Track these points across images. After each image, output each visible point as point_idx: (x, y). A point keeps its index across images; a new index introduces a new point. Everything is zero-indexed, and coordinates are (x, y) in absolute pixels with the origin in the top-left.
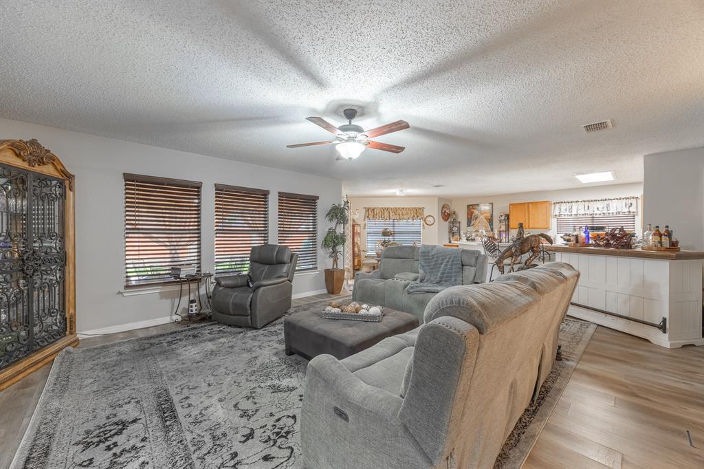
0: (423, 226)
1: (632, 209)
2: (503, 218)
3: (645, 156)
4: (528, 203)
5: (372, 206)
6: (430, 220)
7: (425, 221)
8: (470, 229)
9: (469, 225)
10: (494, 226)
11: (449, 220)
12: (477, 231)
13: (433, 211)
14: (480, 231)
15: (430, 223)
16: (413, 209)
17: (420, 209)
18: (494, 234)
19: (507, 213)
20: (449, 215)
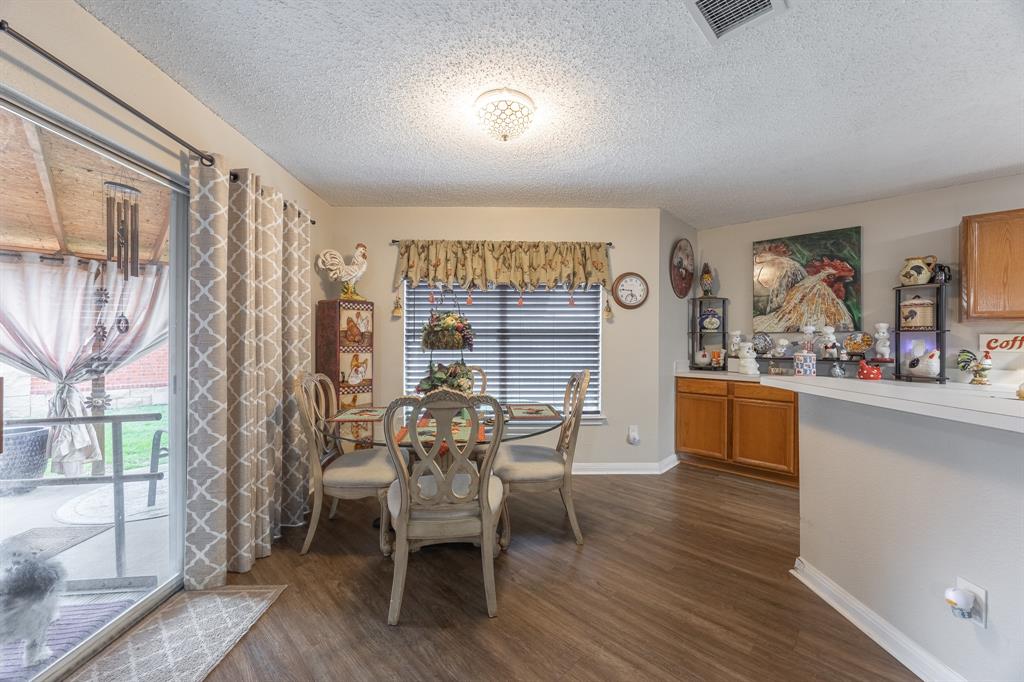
0: (608, 309)
2: (922, 278)
5: (422, 236)
6: (632, 289)
7: (614, 292)
8: (765, 323)
9: (760, 312)
10: (869, 314)
11: (690, 295)
15: (628, 301)
16: (572, 247)
17: (598, 247)
18: (871, 341)
20: (690, 276)
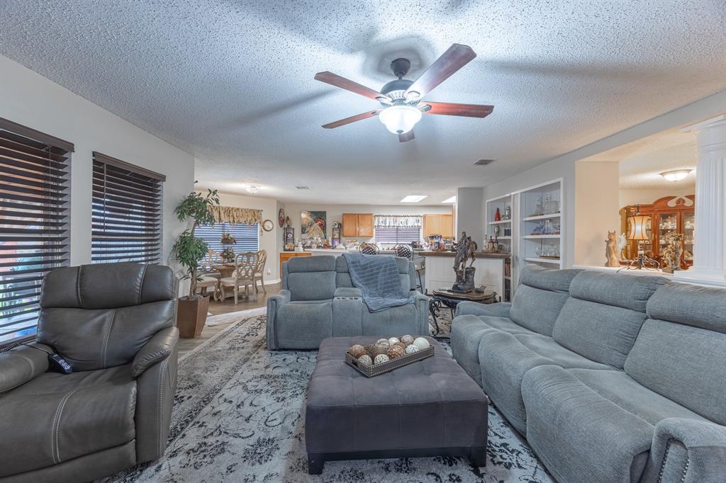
0: (262, 231)
1: (419, 224)
2: (337, 226)
3: (459, 189)
4: (358, 215)
6: (268, 225)
7: (263, 226)
8: (304, 236)
9: (303, 232)
10: (327, 234)
11: (284, 227)
12: (311, 238)
13: (270, 215)
14: (315, 238)
15: (267, 229)
16: (251, 210)
17: (258, 211)
18: (328, 241)
19: (341, 222)
20: (284, 220)
